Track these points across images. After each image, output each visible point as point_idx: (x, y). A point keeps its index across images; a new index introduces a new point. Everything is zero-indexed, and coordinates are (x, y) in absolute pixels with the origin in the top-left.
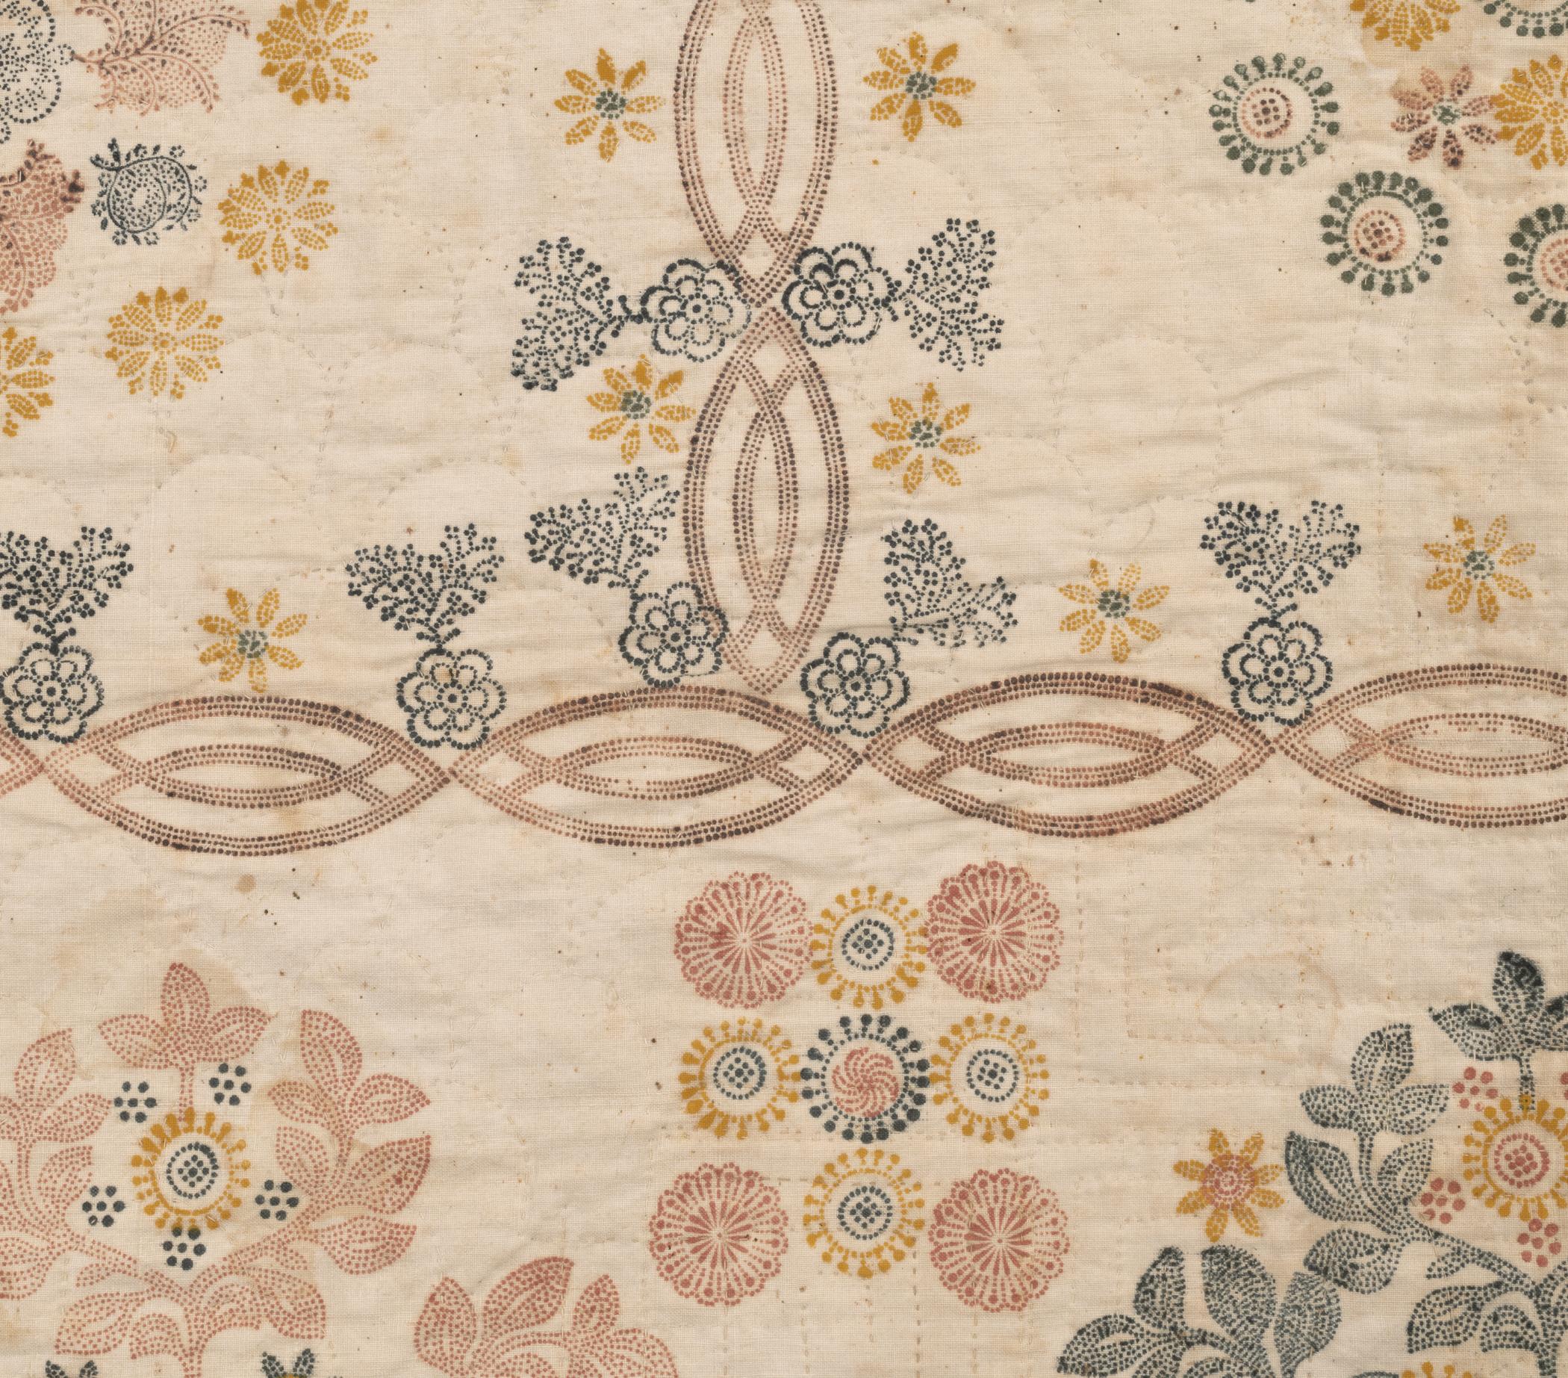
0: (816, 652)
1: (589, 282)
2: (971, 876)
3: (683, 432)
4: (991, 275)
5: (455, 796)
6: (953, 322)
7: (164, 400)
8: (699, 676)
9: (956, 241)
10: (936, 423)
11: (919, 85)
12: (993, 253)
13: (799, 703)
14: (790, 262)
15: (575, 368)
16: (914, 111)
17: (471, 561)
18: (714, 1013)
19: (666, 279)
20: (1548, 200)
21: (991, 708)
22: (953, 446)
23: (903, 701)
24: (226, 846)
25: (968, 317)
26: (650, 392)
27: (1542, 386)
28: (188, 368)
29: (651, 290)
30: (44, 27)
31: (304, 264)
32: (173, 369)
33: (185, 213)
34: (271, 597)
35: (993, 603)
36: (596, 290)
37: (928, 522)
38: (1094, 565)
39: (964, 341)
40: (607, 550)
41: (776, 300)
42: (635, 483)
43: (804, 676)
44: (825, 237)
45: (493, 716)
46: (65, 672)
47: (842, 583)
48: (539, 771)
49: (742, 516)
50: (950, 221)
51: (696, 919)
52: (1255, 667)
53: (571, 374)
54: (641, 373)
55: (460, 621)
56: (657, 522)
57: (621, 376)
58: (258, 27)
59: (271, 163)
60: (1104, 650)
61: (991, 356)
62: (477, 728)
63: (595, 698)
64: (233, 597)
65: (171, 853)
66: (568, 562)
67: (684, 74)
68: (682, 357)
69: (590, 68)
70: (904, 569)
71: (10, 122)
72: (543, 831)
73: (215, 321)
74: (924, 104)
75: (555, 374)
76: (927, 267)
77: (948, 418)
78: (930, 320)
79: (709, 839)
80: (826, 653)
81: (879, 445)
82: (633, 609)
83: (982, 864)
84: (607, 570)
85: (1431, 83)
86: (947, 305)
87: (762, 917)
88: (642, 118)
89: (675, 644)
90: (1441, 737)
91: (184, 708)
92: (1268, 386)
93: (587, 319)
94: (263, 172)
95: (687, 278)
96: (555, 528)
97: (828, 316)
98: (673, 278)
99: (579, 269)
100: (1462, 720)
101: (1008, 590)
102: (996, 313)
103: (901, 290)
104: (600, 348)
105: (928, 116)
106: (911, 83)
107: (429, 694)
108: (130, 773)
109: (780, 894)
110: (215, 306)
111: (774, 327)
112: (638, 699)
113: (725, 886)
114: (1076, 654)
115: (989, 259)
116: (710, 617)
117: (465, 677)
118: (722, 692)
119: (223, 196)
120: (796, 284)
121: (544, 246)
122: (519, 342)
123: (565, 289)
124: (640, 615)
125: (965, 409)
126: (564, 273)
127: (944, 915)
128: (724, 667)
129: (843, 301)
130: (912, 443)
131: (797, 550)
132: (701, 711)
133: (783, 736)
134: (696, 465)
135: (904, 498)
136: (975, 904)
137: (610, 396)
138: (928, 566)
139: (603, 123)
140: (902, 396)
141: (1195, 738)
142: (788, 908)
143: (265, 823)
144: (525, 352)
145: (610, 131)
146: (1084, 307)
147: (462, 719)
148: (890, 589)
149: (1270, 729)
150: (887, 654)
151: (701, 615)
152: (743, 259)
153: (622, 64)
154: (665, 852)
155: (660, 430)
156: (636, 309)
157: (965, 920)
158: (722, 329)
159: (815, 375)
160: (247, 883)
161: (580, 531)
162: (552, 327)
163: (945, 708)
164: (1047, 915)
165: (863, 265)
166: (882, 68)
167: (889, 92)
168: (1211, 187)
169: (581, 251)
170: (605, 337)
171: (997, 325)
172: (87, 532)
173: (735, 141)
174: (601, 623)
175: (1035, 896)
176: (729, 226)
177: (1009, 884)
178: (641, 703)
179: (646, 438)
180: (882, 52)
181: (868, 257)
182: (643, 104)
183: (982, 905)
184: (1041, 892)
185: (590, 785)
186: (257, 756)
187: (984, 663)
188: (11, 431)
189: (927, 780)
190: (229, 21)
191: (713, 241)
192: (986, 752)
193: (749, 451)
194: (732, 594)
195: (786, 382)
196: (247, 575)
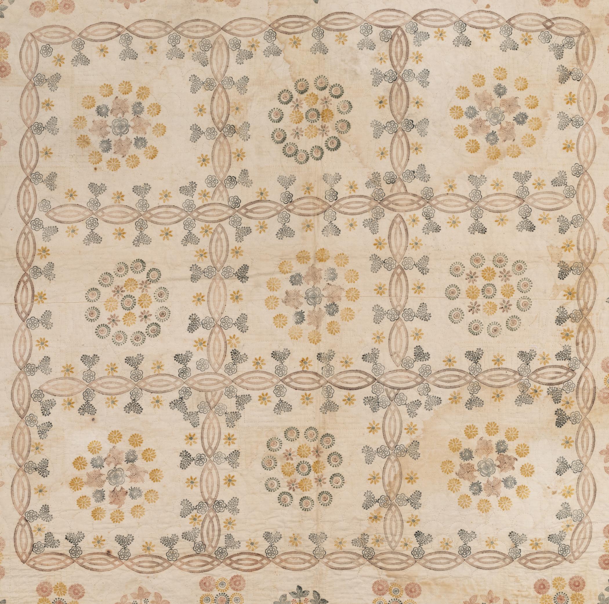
0: (216, 550)
2: (235, 576)
3: (201, 523)
4: (238, 504)
5: (173, 567)
6: (233, 510)
7: (138, 518)
8: (203, 552)
9: (234, 500)
10: (231, 522)
11: (230, 480)
13: (214, 556)
14: (214, 502)
15: (188, 515)
16: (229, 484)
17: (175, 538)
18: (204, 593)
19: (199, 504)
20: (304, 496)
21: (237, 556)
22: (233, 525)
23: (227, 555)
24: (146, 573)
25: (235, 509)
26: (197, 518)
27: (303, 518)
28: (141, 515)
29: (197, 505)
30: (123, 472)
31: (155, 502)
32: (139, 515)
33: (140, 496)
34: (151, 543)
35: (238, 544)
36: (190, 505)
37: (230, 534)
38: (250, 539)
39: (235, 512)
40: (191, 537)
41: (212, 507)
42: (195, 529)
43: (215, 552)
44: (218, 499)
45: (178, 557)
46: (126, 552)
47: (220, 541)
48: (183, 564)
49: (208, 533)
50: (233, 497)
51: (202, 581)
52: (269, 552)
54: (196, 516)
55: (174, 546)
56: (197, 534)
57: (193, 516)
58: (149, 473)
59: (151, 489)
60: (251, 549)
61: (238, 514)
62: (176, 558)
63: (190, 555)
64: (146, 543)
65: (139, 574)
66: (187, 539)
67: (201, 479)
68: (201, 514)
69: (190, 478)
70: (227, 540)
71: (119, 484)
72: (184, 571)
73: (144, 509)
75: (185, 515)
76: (230, 503)
77: (233, 521)
78: (231, 509)
79: (203, 572)
80: (218, 550)
81: (224, 525)
84: (191, 540)
85: (291, 481)
86: (233, 507)
87: (210, 581)
89: (200, 548)
90: (291, 560)
91: (140, 556)
92: (271, 518)
93: (189, 509)
94: (150, 491)
95: (201, 504)
96: (185, 534)
97: (218, 509)
99: (188, 503)
100: (294, 558)
101: (240, 542)
102: (239, 508)
103: (227, 505)
104: (191, 512)
105: (231, 484)
107: (170, 555)
108: (134, 564)
109: (212, 578)
110: (144, 507)
111: (212, 510)
112: (195, 555)
113: (205, 577)
114: (248, 550)
115: (238, 502)
116: (204, 545)
117: (174, 552)
118: (205, 554)
119: (145, 493)
120: (214, 505)
121: (184, 500)
123: (187, 505)
124: (195, 545)
125: (235, 520)
126: (186, 503)
127: (232, 581)
128: (206, 551)
129: (220, 507)
130: (228, 524)
131: (214, 537)
132: (203, 557)
133: (213, 559)
134: (202, 527)
135: (227, 531)
136: (235, 580)
137: (192, 518)
138: (230, 539)
140: (227, 518)
141: (262, 560)
142: (213, 580)
143: (150, 570)
144: (182, 513)
145: (192, 486)
146: (249, 508)
147: (174, 557)
148: (225, 542)
149: (271, 559)
150: (225, 550)
152: (208, 502)
153: (194, 478)
154: (198, 573)
155: (198, 522)
156: (195, 508)
157: (234, 582)
158: (206, 510)
159: (217, 516)
160: (148, 577)
161: (188, 535)
162: (185, 510)
163: (232, 556)
164: (244, 581)
165: (223, 502)
166: (225, 478)
167: (226, 481)
168: (265, 493)
169: (188, 501)
171: (239, 510)
172: (129, 535)
173: (207, 487)
174: (191, 546)
176: (206, 497)
177: (239, 577)
179: (196, 523)
180: (225, 476)
182: (196, 483)
184: (243, 578)
185: (189, 565)
186: (149, 562)
187: (236, 551)
188: (119, 522)
189: (229, 565)
190: (146, 472)
191: (204, 500)
192: (236, 562)
193: (209, 525)
194: (206, 542)
195: (213, 517)
196: (148, 540)
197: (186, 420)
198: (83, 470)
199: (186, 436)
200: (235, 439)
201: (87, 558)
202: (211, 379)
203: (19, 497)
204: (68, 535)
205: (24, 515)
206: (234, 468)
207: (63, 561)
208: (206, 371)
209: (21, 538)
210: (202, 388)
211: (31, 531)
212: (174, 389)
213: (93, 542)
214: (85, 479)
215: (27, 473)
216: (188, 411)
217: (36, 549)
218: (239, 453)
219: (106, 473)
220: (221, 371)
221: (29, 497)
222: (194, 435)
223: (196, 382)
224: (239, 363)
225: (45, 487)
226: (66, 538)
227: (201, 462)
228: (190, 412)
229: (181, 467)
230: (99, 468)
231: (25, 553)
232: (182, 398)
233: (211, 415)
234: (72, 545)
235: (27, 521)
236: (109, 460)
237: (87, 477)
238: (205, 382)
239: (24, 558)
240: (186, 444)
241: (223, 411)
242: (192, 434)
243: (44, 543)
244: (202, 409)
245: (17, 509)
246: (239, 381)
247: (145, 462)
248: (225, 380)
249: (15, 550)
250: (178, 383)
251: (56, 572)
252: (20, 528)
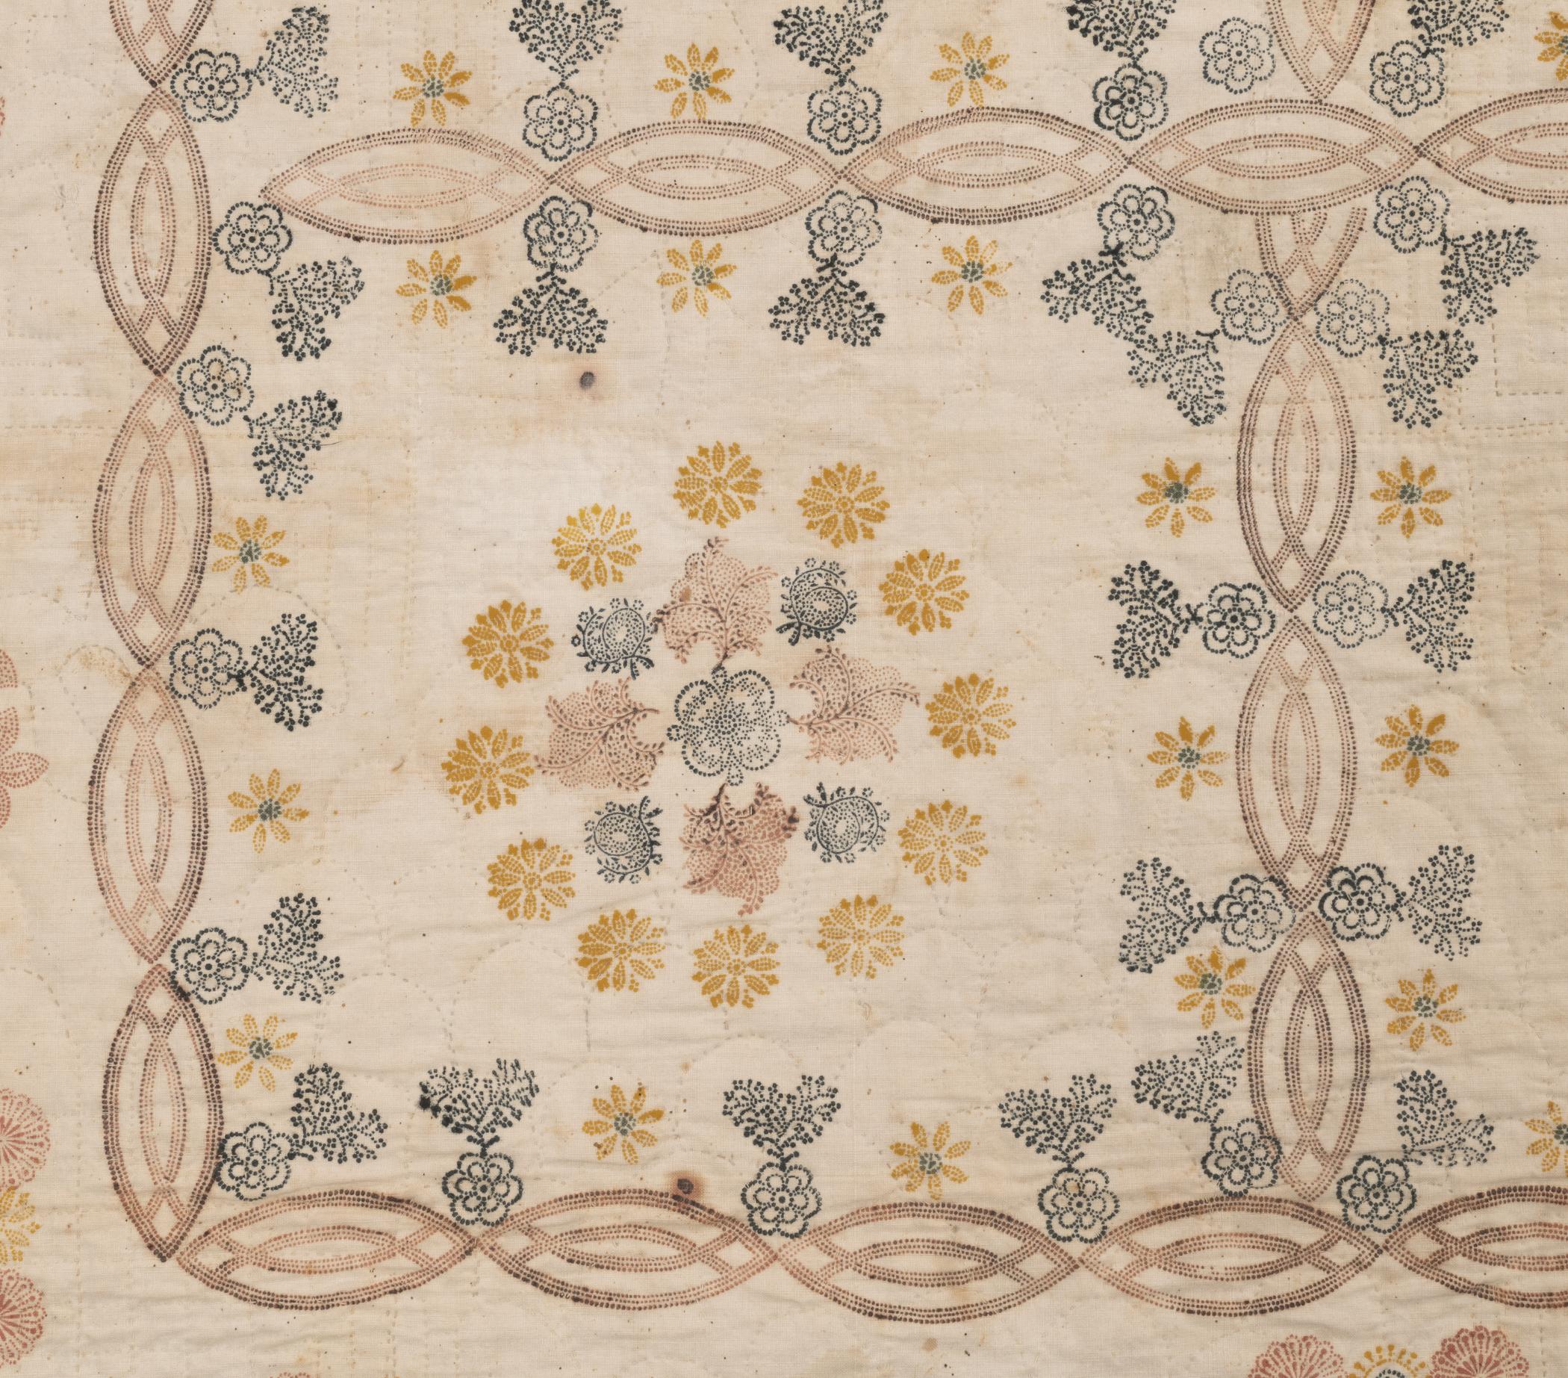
0: (1347, 1170)
1: (1175, 891)
2: (1463, 1337)
3: (1246, 1005)
4: (1472, 887)
5: (1083, 1275)
6: (1444, 923)
7: (861, 979)
8: (1260, 1189)
9: (1446, 863)
10: (1434, 998)
11: (1417, 745)
12: (1473, 871)
13: (1335, 1208)
14: (1324, 877)
15: (1165, 956)
16: (1414, 764)
17: (1093, 1103)
19: (1231, 890)
21: (1477, 1213)
22: (1446, 1016)
23: (1411, 1207)
24: (912, 1316)
25: (1456, 919)
26: (1221, 975)
28: (879, 955)
29: (1221, 898)
30: (766, 697)
31: (963, 877)
32: (868, 956)
33: (874, 838)
34: (943, 1128)
35: (1477, 1133)
36: (1180, 898)
37: (1428, 1072)
38: (1551, 1105)
39: (1453, 937)
40: (1192, 1093)
41: (1314, 906)
42: (1212, 1044)
43: (1339, 1188)
44: (1350, 858)
45: (1110, 1218)
46: (792, 1185)
47: (1366, 1118)
48: (1145, 1260)
49: (1292, 1069)
50: (1441, 847)
51: (1263, 1371)
53: (1162, 960)
54: (1214, 960)
55: (1084, 1147)
56: (1228, 1072)
57: (1200, 962)
58: (926, 698)
59: (938, 801)
60: (1560, 1169)
61: (1473, 949)
62: (1098, 1225)
63: (1185, 1205)
64: (916, 1128)
65: (874, 1321)
66: (1163, 1102)
67: (1242, 735)
68: (1244, 948)
69: (1174, 731)
70: (1412, 1108)
71: (743, 770)
72: (1148, 1305)
73: (898, 920)
74: (1421, 759)
75: (1150, 960)
76: (1425, 882)
77: (1442, 995)
78: (1427, 920)
79: (1271, 1310)
80: (1355, 1170)
81: (1392, 1015)
82: (1213, 1138)
83: (1471, 1328)
84: (1192, 1109)
86: (1439, 910)
87: (1311, 1369)
88: (1212, 768)
89: (1243, 1164)
91: (880, 1212)
93: (1174, 920)
94: (932, 809)
95: (1248, 888)
96: (1153, 1077)
97: (1353, 918)
98: (1237, 888)
99: (1167, 882)
101: (1488, 1124)
102: (1476, 916)
103: (1406, 898)
104: (1184, 941)
105: (1424, 768)
106: (1411, 743)
107: (1062, 1202)
108: (841, 1261)
109: (1324, 1352)
110: (898, 909)
111: (1311, 926)
112: (1217, 1204)
113: (1284, 1345)
114: (1539, 1172)
115: (1470, 875)
116: (1269, 1143)
117: (1089, 1189)
118: (1279, 1200)
119: (902, 825)
120: (1328, 894)
121: (1141, 865)
122: (1125, 938)
123: (1158, 897)
124: (1218, 1142)
125: (1454, 988)
126: (1157, 885)
127: (1444, 1366)
128: (1280, 1181)
129: (1364, 907)
130: (1415, 1014)
131: (1332, 1093)
132: (1264, 1215)
133: (1323, 1233)
134: (1256, 1030)
135: (1411, 1055)
136: (1466, 1358)
137: (1192, 977)
138: (1429, 1106)
139: (1183, 771)
140: (1409, 979)
142: (1330, 1362)
143: (942, 1298)
144: (1129, 944)
145: (1188, 778)
146: (1541, 912)
147: (1087, 1220)
148: (1401, 1123)
150: (1399, 1172)
151: (1262, 1142)
152: (1288, 874)
153: (1198, 728)
154: (1238, 1320)
155: (1229, 1003)
156: (1210, 912)
157: (1460, 1370)
158: (1275, 927)
159: (1343, 963)
160: (931, 1344)
161: (1171, 1079)
162: (1149, 926)
163: (1444, 1211)
164: (1520, 1366)
165: (1377, 880)
166: (1389, 732)
167: (1395, 750)
169: (1169, 869)
170: (1188, 933)
171: (1477, 925)
172: (806, 1079)
173: (1282, 786)
174: (1188, 1148)
175: (1511, 1352)
176: (1279, 850)
177: (1492, 1343)
178: (1218, 1207)
179: (1219, 1009)
180: (1389, 720)
181: (1381, 874)
182: (1212, 758)
183: (1472, 1359)
184: (1515, 1349)
185: (1184, 1270)
186: (935, 1247)
187: (1471, 1179)
188: (748, 1003)
189: (1431, 1266)
190: (904, 693)
191: (1266, 862)
192: (1474, 1246)
193: (1295, 1018)
194: (1285, 1127)
195: (1322, 967)
196: (926, 1112)
197: (1142, 382)
198: (527, 683)
199: (1146, 477)
200: (1442, 495)
201: (553, 1223)
202: (1290, 140)
203: (134, 849)
204: (435, 1084)
205: (165, 960)
206: (1439, 667)
207: (406, 1247)
208: (1261, 91)
209: (144, 1101)
210: (1238, 189)
211: (207, 1058)
212: (1072, 196)
213: (590, 1128)
214: (538, 737)
215: (187, 704)
216: (1156, 328)
217: (239, 1171)
218: (1471, 577)
219: (666, 704)
220: (1350, 92)
221: (200, 846)
222: (1196, 469)
223: (1199, 157)
224: (1458, 42)
225: (294, 788)
226: (424, 1103)
227: (1240, 635)
228: (1168, 336)
229: (1118, 665)
230: (626, 672)
231: (169, 1192)
232: (1115, 252)
233: (1296, 353)
234: (460, 1143)
235: (183, 995)
236: (684, 620)
237: (548, 727)
238: (1253, 157)
239: (164, 1224)
240: (1150, 523)
241: (1367, 326)
242: (1183, 467)
243: (290, 1130)
244: (1240, 319)
245: (123, 921)
246: (1456, 149)
247: (903, 631)
248: (1372, 145)
249: (107, 1179)
250: (1095, 163)
251: (363, 1315)
252: (141, 1037)
